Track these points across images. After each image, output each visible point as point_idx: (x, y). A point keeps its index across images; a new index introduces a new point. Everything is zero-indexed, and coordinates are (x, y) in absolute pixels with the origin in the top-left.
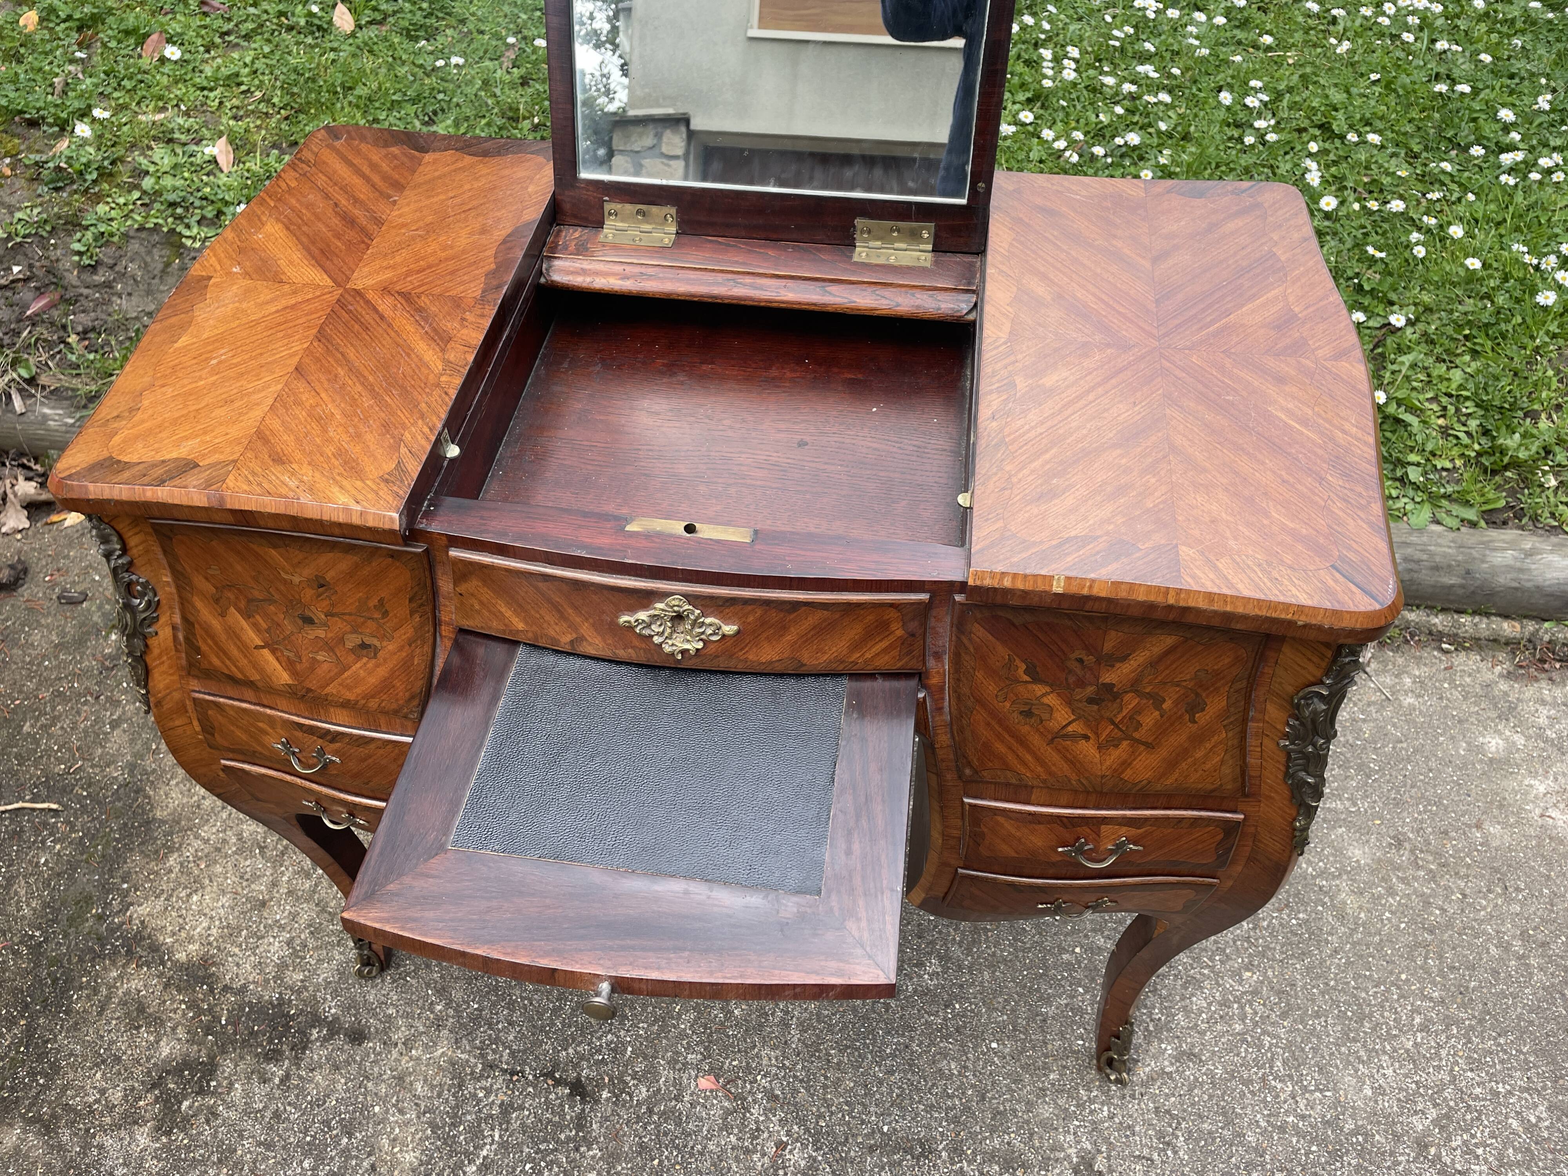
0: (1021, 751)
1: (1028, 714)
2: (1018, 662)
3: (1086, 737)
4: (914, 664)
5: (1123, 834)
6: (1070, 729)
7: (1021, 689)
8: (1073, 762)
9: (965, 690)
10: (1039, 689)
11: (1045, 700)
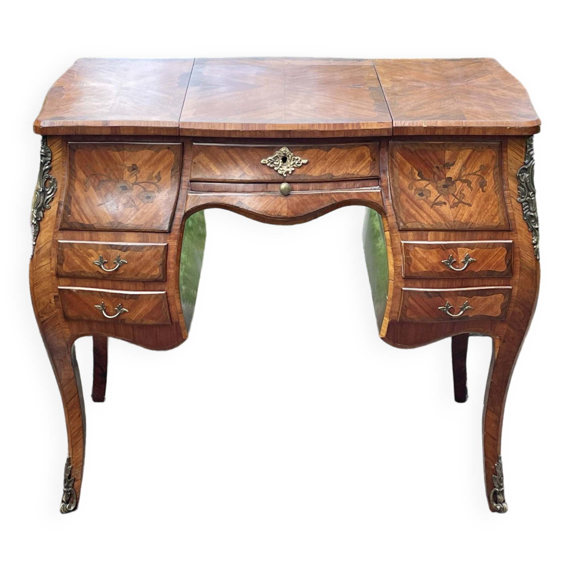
0: (421, 212)
1: (421, 195)
2: (415, 171)
3: (445, 203)
4: (376, 174)
5: (467, 252)
6: (438, 200)
7: (417, 183)
8: (442, 215)
9: (396, 185)
10: (424, 183)
11: (427, 188)
